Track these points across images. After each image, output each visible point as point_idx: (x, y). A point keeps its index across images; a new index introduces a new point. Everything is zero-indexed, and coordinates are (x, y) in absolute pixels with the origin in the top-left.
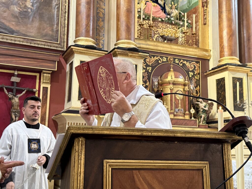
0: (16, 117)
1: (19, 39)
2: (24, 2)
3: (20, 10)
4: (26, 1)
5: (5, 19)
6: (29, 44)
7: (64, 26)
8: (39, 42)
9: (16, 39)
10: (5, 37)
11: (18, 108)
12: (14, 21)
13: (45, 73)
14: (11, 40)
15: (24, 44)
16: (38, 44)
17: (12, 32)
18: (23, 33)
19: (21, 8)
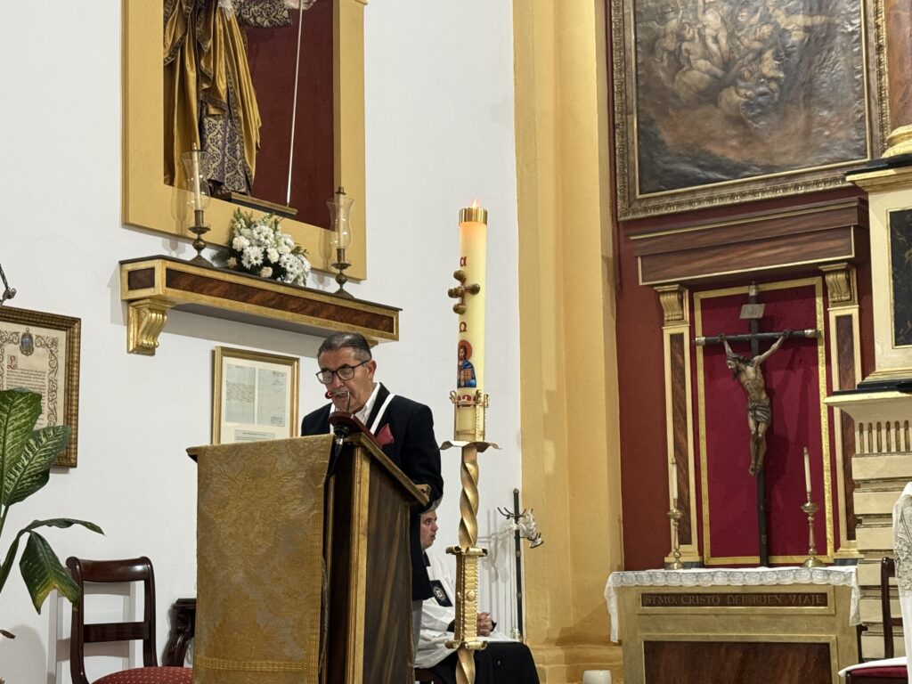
0: (757, 424)
1: (752, 187)
2: (755, 67)
3: (746, 96)
4: (761, 62)
5: (712, 139)
6: (780, 194)
7: (881, 95)
8: (808, 179)
9: (746, 189)
10: (716, 193)
11: (760, 396)
12: (735, 136)
13: (829, 272)
14: (733, 196)
15: (766, 196)
16: (807, 185)
17: (734, 170)
18: (763, 162)
19: (748, 88)
